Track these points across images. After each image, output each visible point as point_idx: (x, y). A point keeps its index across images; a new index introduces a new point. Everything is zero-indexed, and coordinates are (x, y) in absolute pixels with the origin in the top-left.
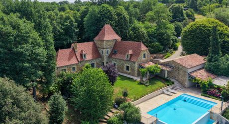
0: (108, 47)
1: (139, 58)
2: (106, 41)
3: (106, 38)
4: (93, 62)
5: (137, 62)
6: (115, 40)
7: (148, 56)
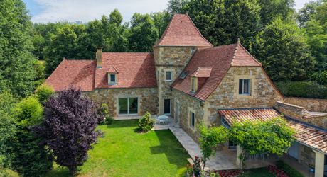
0: (171, 62)
1: (218, 90)
2: (166, 48)
3: (166, 41)
4: (133, 95)
5: (211, 103)
6: (193, 48)
7: (260, 88)
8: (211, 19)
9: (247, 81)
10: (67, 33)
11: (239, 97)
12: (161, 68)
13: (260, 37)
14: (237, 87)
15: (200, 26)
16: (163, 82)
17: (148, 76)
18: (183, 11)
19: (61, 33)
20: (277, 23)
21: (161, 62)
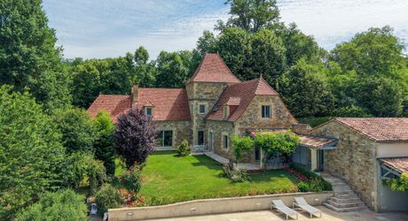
0: (205, 97)
1: (245, 114)
2: (200, 83)
3: (199, 77)
4: (168, 128)
5: (240, 124)
6: (224, 84)
7: (278, 112)
8: (240, 59)
9: (268, 107)
10: (89, 70)
11: (262, 119)
12: (195, 101)
13: (287, 76)
14: (260, 112)
15: (230, 65)
16: (197, 115)
17: (182, 110)
18: (213, 51)
19: (82, 70)
20: (302, 63)
21: (195, 96)
